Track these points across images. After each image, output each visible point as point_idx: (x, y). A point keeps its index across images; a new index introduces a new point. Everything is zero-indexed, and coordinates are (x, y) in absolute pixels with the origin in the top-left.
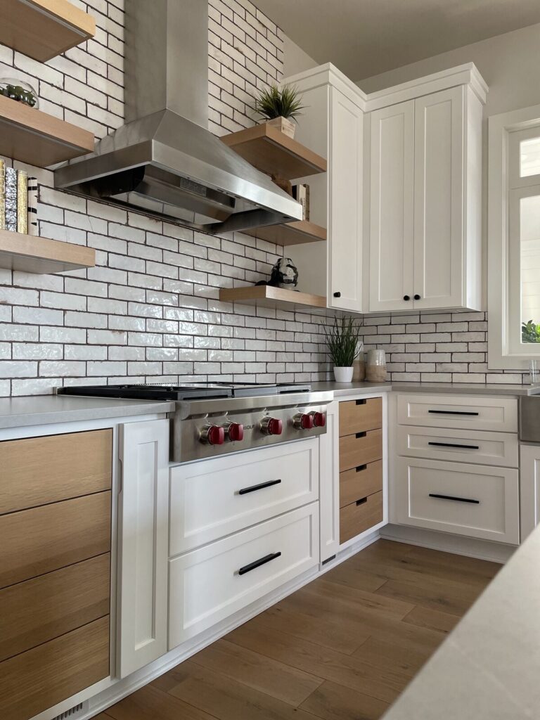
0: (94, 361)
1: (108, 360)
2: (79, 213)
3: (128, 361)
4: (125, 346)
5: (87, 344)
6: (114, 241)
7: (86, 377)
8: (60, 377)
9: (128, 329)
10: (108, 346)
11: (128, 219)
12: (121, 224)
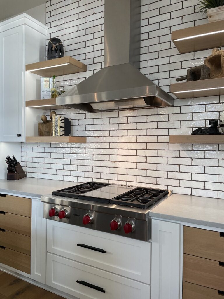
0: (104, 173)
1: (109, 173)
2: (99, 118)
3: (118, 174)
4: (117, 168)
5: (101, 166)
6: (113, 125)
7: (101, 179)
8: (91, 178)
9: (118, 161)
10: (109, 167)
11: (119, 114)
12: (115, 117)
